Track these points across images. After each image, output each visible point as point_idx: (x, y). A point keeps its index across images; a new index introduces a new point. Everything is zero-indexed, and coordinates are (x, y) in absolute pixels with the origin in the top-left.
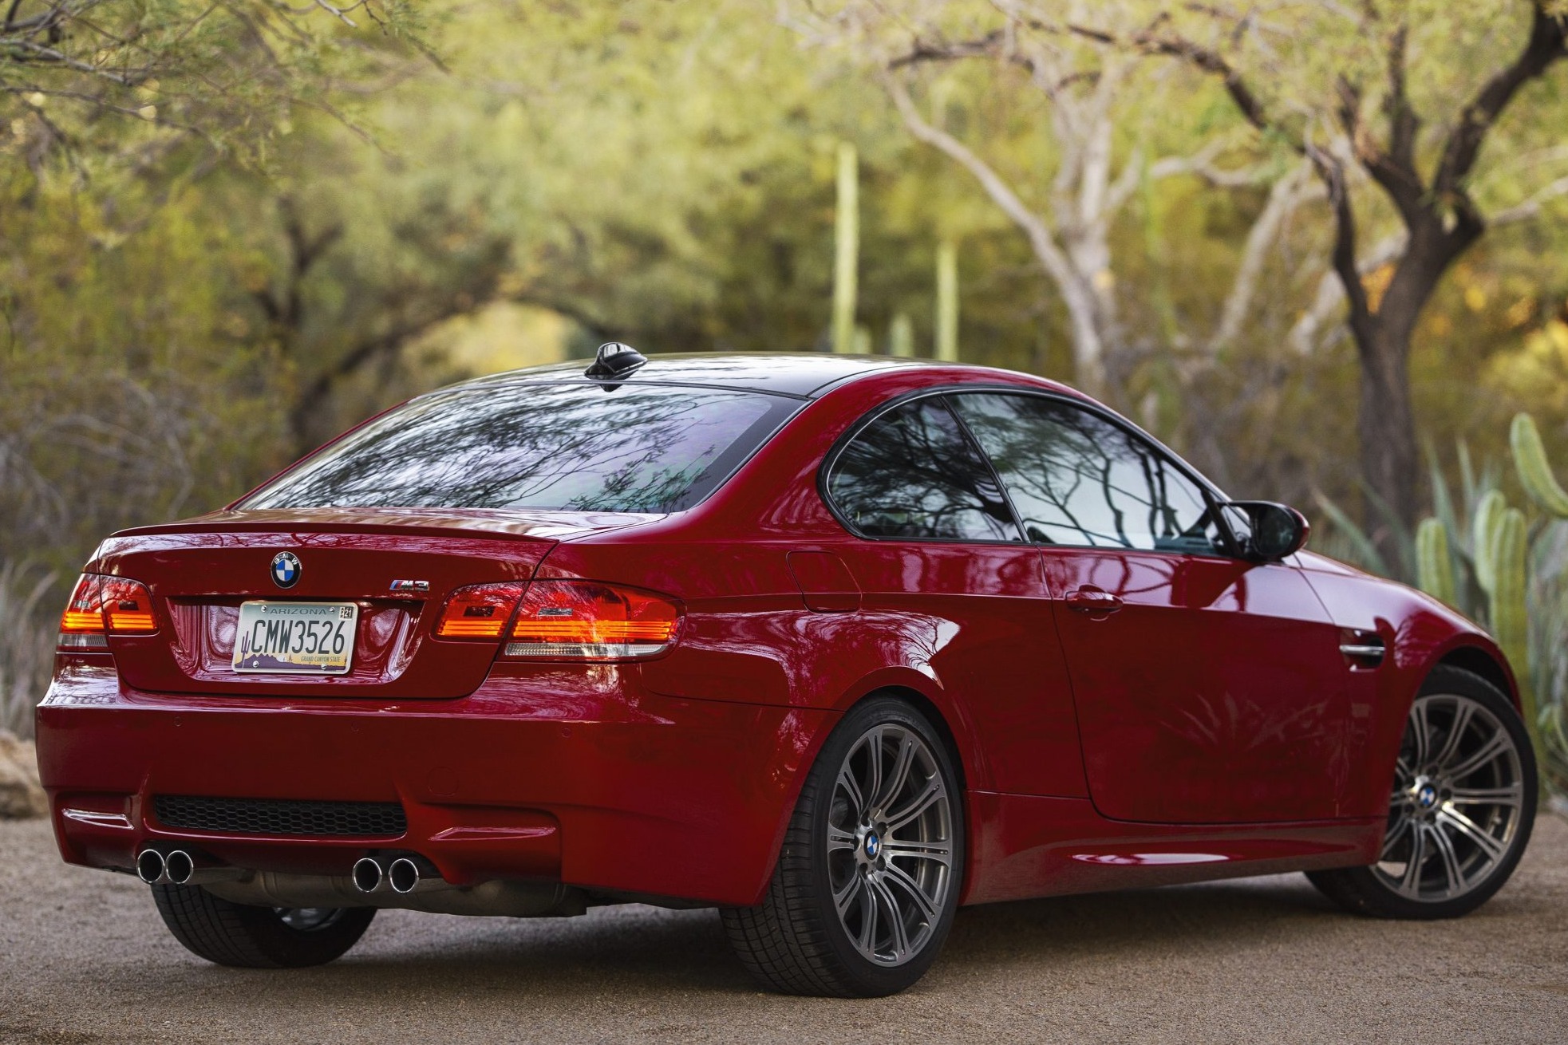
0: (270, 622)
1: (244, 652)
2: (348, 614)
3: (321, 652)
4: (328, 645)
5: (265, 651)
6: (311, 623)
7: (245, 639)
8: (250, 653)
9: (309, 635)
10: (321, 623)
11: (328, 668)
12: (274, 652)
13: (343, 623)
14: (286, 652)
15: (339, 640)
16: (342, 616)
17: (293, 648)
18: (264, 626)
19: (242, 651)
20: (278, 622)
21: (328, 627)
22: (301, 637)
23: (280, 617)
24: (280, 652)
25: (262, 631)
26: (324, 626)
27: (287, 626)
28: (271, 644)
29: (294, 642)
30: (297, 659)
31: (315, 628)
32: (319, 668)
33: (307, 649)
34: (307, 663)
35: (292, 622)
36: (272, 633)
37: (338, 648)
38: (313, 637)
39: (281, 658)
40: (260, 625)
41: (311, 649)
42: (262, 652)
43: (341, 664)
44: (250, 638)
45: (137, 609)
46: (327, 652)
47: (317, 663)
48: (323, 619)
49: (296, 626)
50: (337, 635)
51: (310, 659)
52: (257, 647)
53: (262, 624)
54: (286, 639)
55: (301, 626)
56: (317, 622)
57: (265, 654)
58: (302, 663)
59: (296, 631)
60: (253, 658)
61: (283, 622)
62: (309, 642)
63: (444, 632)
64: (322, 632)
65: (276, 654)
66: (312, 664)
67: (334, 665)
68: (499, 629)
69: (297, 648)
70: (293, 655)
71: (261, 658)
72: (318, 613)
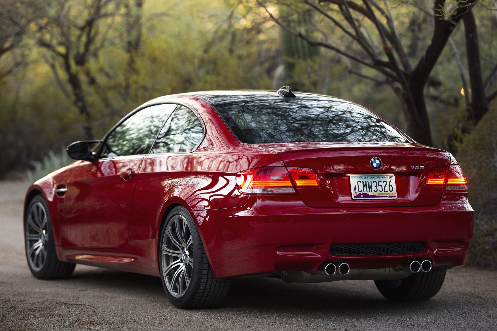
0: (363, 182)
1: (356, 192)
2: (392, 178)
3: (385, 191)
4: (387, 188)
6: (378, 181)
7: (355, 188)
8: (358, 193)
9: (379, 186)
10: (382, 181)
11: (390, 197)
12: (367, 192)
13: (390, 181)
14: (372, 192)
15: (391, 187)
16: (389, 179)
17: (374, 190)
18: (361, 183)
21: (385, 183)
22: (376, 186)
23: (367, 180)
24: (370, 192)
25: (361, 185)
26: (384, 182)
27: (370, 183)
28: (365, 189)
29: (374, 188)
30: (377, 194)
31: (380, 183)
32: (386, 197)
33: (379, 190)
34: (381, 195)
35: (371, 181)
36: (364, 185)
37: (391, 190)
39: (371, 194)
40: (359, 183)
41: (381, 190)
43: (394, 195)
44: (357, 187)
45: (309, 178)
46: (387, 191)
47: (385, 195)
49: (373, 182)
50: (389, 186)
52: (360, 190)
54: (370, 187)
55: (375, 183)
57: (364, 193)
58: (379, 195)
59: (374, 185)
60: (360, 194)
61: (368, 181)
62: (380, 188)
63: (428, 183)
64: (383, 184)
65: (368, 193)
66: (383, 195)
67: (391, 195)
68: (443, 181)
69: (376, 190)
70: (375, 193)
71: (363, 194)
72: (380, 178)
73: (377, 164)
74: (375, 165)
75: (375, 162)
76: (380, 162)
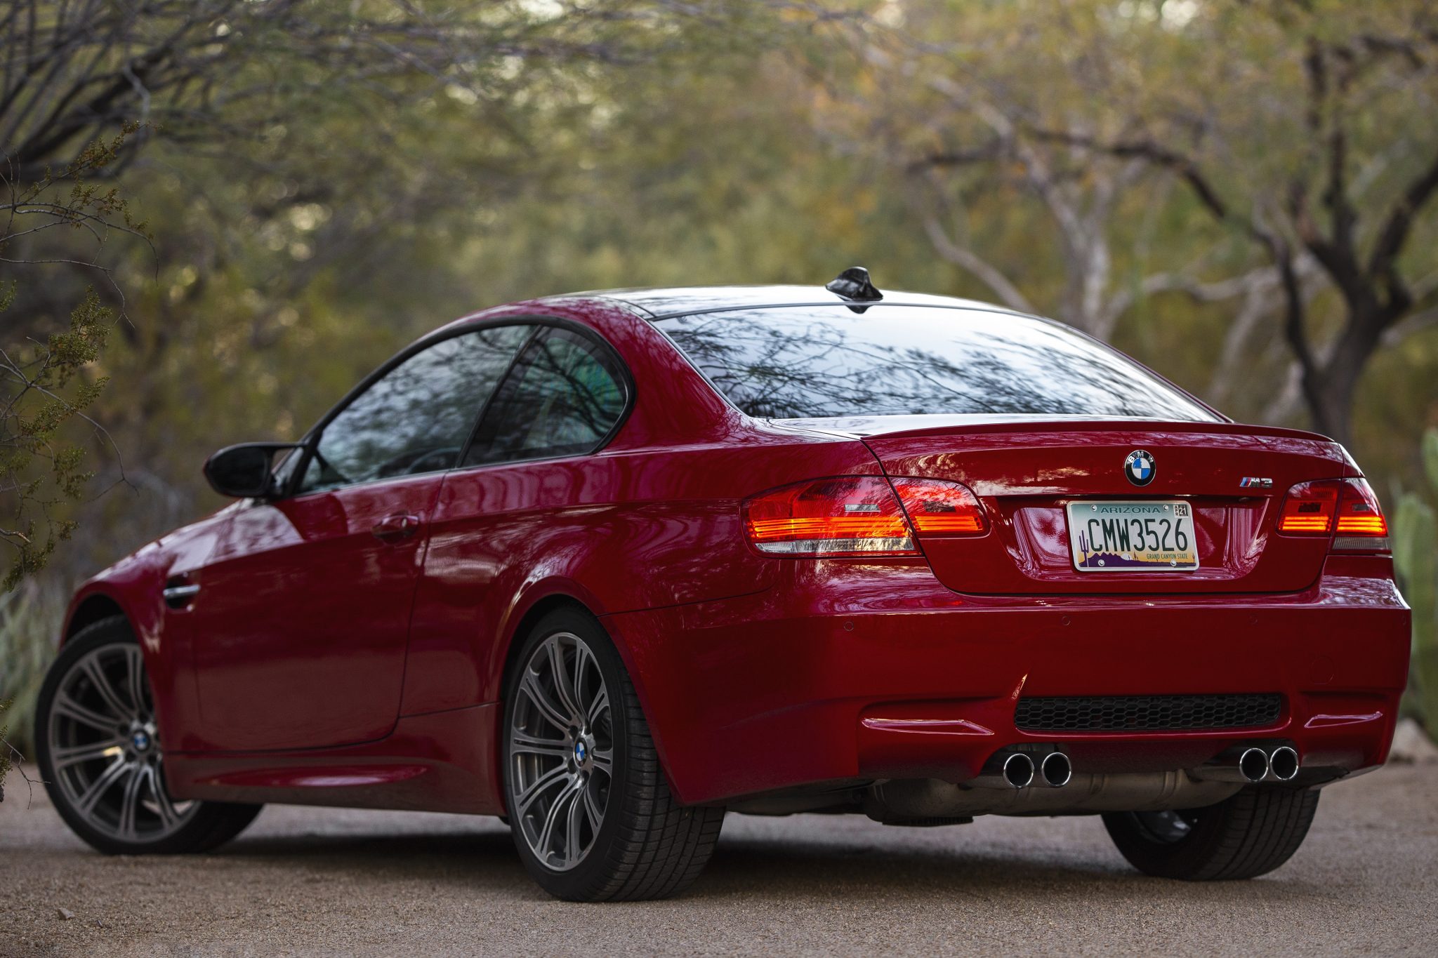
0: (1103, 521)
1: (1085, 551)
3: (1165, 549)
5: (1107, 550)
6: (1147, 521)
7: (1082, 539)
8: (1091, 554)
9: (1148, 533)
10: (1158, 521)
11: (1179, 565)
12: (1116, 550)
13: (1179, 521)
14: (1129, 550)
15: (1181, 537)
16: (1177, 514)
17: (1135, 546)
18: (1098, 524)
19: (1082, 551)
20: (1111, 521)
21: (1165, 525)
22: (1140, 535)
23: (1114, 516)
24: (1123, 550)
25: (1098, 531)
26: (1161, 523)
27: (1122, 524)
28: (1111, 543)
29: (1134, 540)
30: (1142, 556)
31: (1151, 526)
32: (1169, 565)
33: (1150, 547)
34: (1155, 560)
35: (1126, 521)
36: (1108, 531)
37: (1182, 545)
38: (1152, 536)
39: (1126, 556)
40: (1093, 524)
41: (1154, 546)
42: (1104, 550)
43: (1190, 560)
44: (1087, 537)
46: (1172, 549)
47: (1165, 560)
48: (1158, 517)
50: (1178, 533)
51: (1156, 556)
53: (1095, 523)
54: (1125, 537)
55: (1136, 524)
56: (1153, 521)
57: (1107, 553)
58: (1150, 560)
59: (1134, 531)
60: (1096, 557)
61: (1117, 521)
62: (1150, 541)
63: (1285, 528)
64: (1160, 530)
65: (1119, 553)
66: (1160, 561)
67: (1183, 561)
68: (1326, 523)
69: (1140, 546)
70: (1137, 552)
71: (1104, 556)
72: (1152, 511)
73: (1143, 470)
74: (1137, 473)
75: (1138, 464)
76: (1151, 464)
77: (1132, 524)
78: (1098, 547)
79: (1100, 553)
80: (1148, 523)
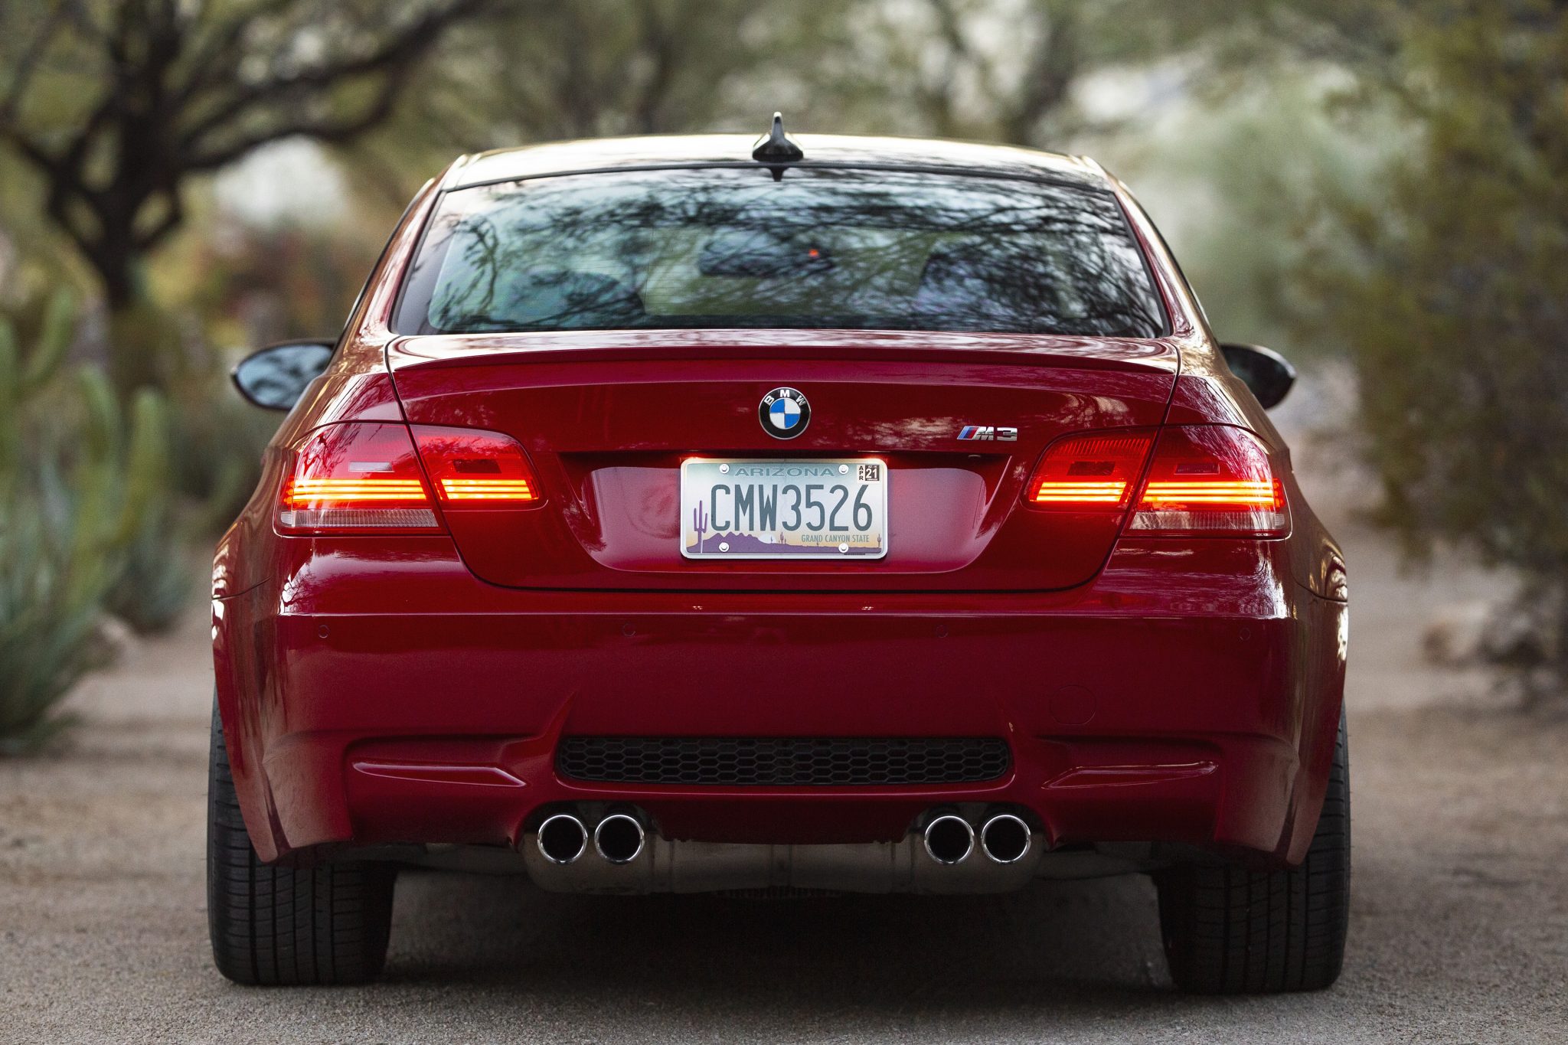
0: (738, 488)
1: (700, 530)
2: (873, 475)
3: (833, 528)
4: (844, 517)
5: (737, 528)
6: (809, 488)
7: (698, 514)
8: (710, 533)
9: (809, 505)
10: (828, 487)
11: (853, 551)
12: (751, 528)
13: (865, 486)
14: (773, 528)
15: (862, 512)
16: (861, 478)
17: (785, 524)
18: (728, 492)
19: (696, 529)
20: (751, 488)
21: (840, 493)
22: (795, 508)
23: (756, 480)
24: (763, 528)
25: (726, 502)
26: (832, 491)
27: (768, 492)
28: (744, 520)
29: (784, 512)
30: (794, 538)
31: (815, 496)
32: (835, 550)
33: (809, 525)
34: (814, 544)
35: (775, 488)
36: (743, 502)
37: (863, 522)
38: (816, 509)
39: (766, 537)
40: (720, 493)
41: (816, 523)
42: (732, 529)
43: (873, 544)
44: (707, 509)
45: (500, 472)
46: (846, 529)
47: (830, 544)
48: (829, 482)
49: (784, 493)
50: (858, 505)
51: (816, 538)
52: (720, 523)
53: (723, 491)
54: (769, 512)
55: (792, 493)
56: (821, 487)
57: (737, 533)
58: (806, 544)
59: (785, 501)
60: (718, 539)
61: (761, 487)
62: (811, 515)
63: (1039, 499)
64: (830, 501)
65: (757, 533)
66: (821, 545)
67: (860, 545)
68: (1121, 493)
69: (792, 523)
70: (787, 533)
71: (730, 538)
72: (819, 474)
73: (788, 418)
74: (778, 420)
75: (780, 408)
76: (803, 407)
77: (785, 491)
78: (723, 525)
79: (724, 534)
80: (812, 490)
